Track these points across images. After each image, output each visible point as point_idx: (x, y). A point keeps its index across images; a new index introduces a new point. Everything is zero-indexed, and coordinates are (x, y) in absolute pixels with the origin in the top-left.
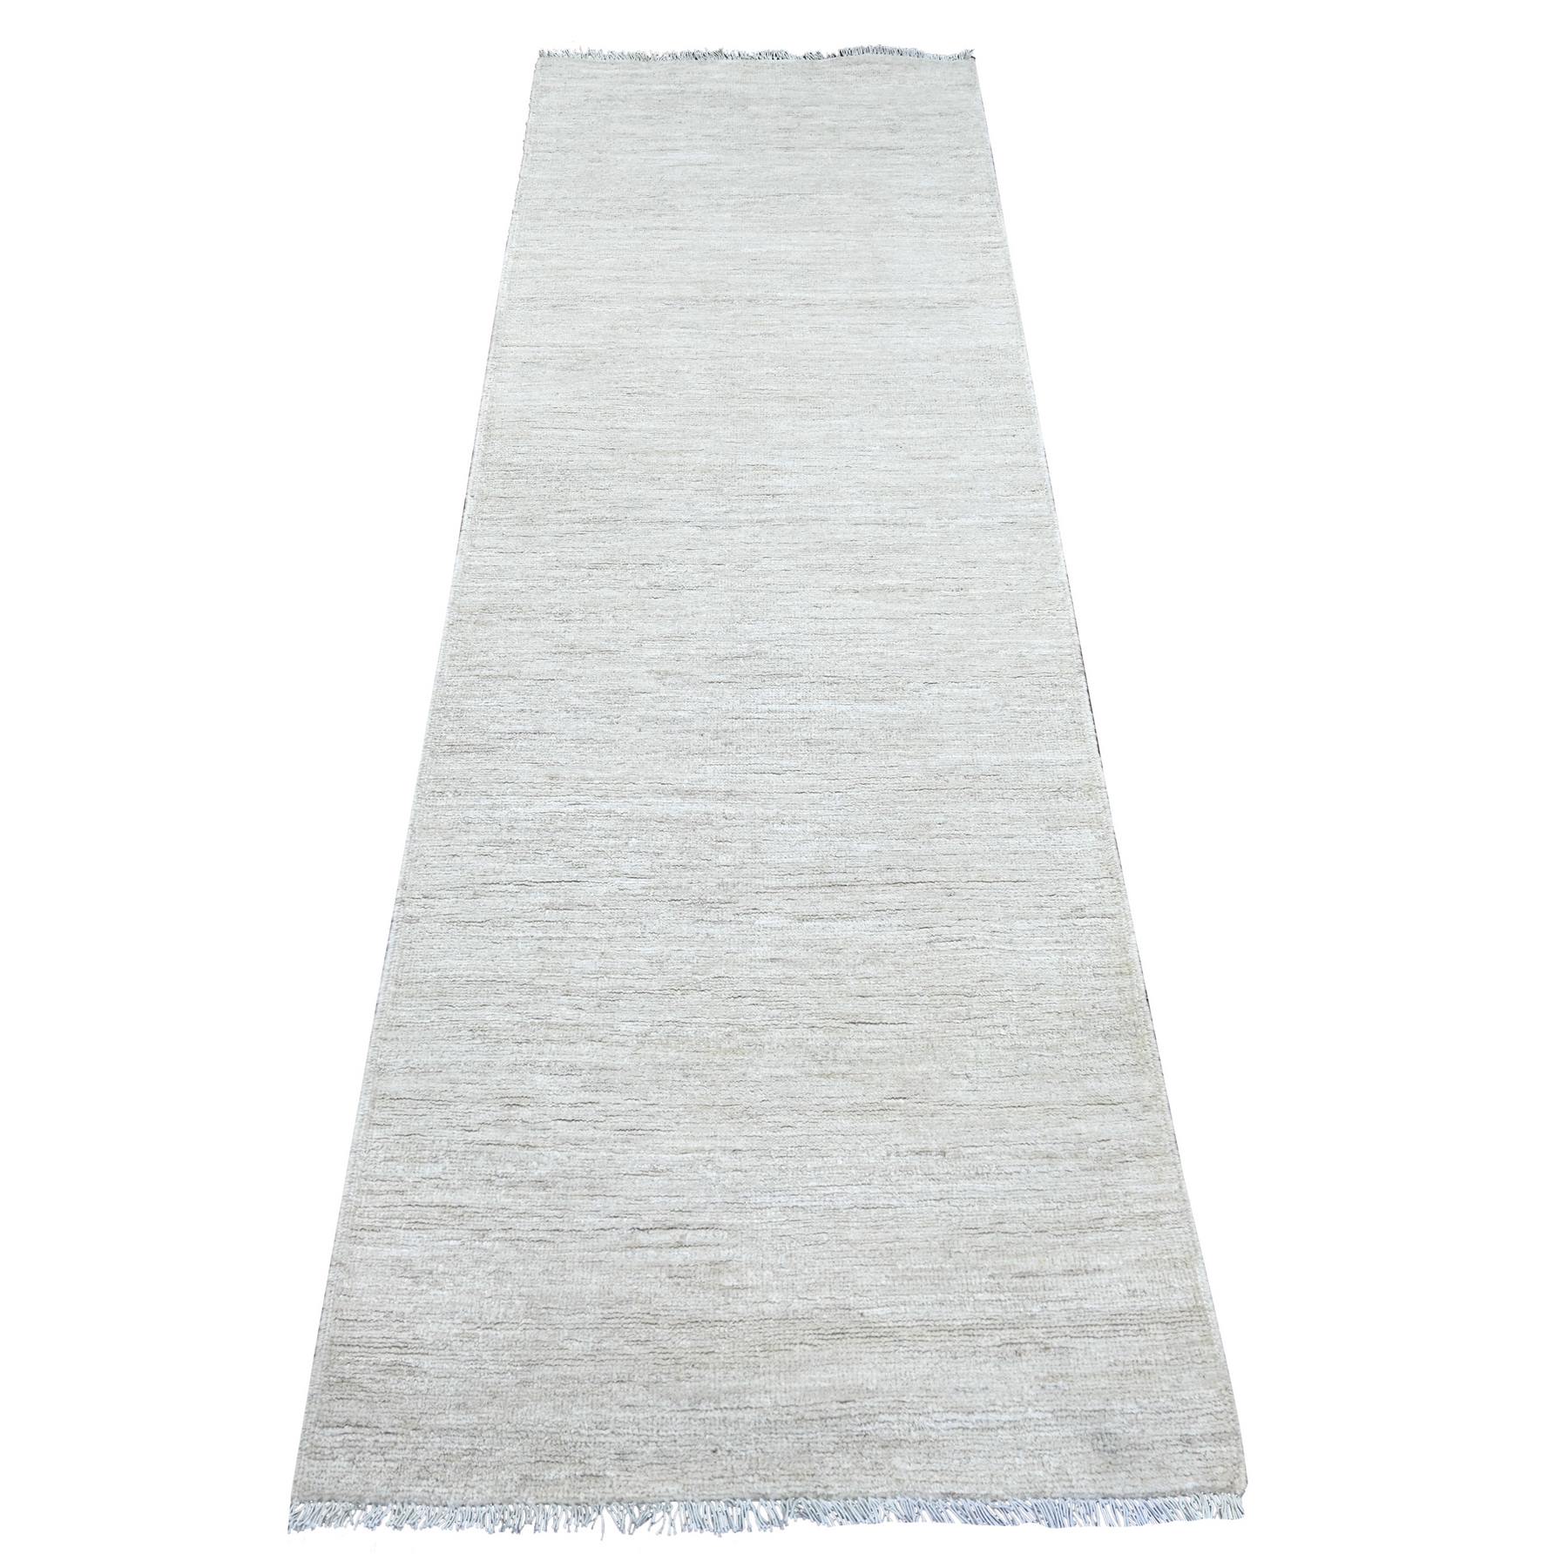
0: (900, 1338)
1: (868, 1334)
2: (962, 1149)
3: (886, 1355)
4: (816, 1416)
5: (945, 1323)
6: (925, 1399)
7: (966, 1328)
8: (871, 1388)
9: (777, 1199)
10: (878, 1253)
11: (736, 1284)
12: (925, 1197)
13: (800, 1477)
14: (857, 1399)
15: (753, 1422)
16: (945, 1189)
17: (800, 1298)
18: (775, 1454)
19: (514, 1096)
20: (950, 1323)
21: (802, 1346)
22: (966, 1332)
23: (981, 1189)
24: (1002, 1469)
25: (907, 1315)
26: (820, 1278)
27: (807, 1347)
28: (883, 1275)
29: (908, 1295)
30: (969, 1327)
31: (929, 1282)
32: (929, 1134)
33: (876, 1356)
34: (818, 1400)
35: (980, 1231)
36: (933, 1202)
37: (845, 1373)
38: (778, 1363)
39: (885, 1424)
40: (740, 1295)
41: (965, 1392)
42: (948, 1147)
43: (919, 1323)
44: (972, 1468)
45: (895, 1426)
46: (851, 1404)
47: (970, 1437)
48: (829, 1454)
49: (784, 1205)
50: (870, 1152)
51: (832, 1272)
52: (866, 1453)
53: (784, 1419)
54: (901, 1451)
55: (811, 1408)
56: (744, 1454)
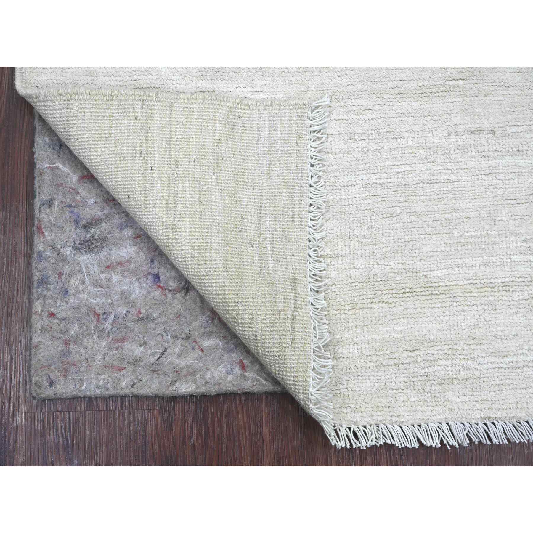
0: (455, 295)
1: (430, 292)
2: (508, 128)
3: (443, 309)
4: (391, 362)
5: (489, 281)
6: (472, 347)
7: (505, 285)
8: (432, 338)
9: (360, 177)
10: (439, 223)
11: (330, 253)
12: (477, 172)
13: (380, 409)
14: (422, 348)
15: (345, 368)
16: (493, 165)
17: (379, 264)
18: (361, 392)
19: (144, 86)
20: (492, 281)
21: (380, 304)
22: (504, 288)
23: (520, 164)
24: (524, 397)
25: (460, 276)
26: (394, 247)
27: (384, 305)
28: (442, 242)
29: (461, 259)
30: (507, 284)
31: (477, 247)
32: (482, 114)
33: (436, 310)
34: (393, 350)
35: (519, 201)
36: (483, 176)
37: (413, 326)
38: (362, 319)
39: (442, 367)
40: (333, 263)
41: (502, 339)
42: (497, 126)
43: (469, 282)
44: (504, 398)
45: (450, 368)
46: (417, 352)
47: (503, 374)
48: (400, 391)
49: (366, 182)
50: (435, 133)
51: (403, 240)
52: (427, 389)
53: (368, 366)
54: (453, 386)
55: (388, 357)
56: (338, 392)
